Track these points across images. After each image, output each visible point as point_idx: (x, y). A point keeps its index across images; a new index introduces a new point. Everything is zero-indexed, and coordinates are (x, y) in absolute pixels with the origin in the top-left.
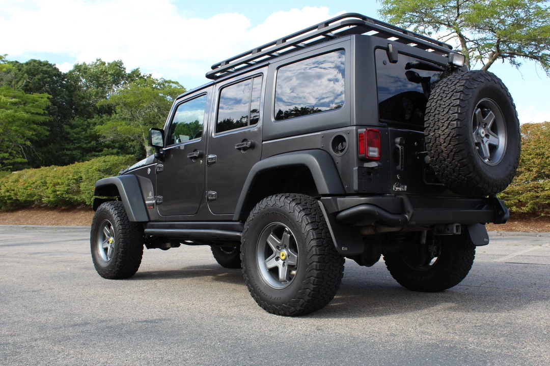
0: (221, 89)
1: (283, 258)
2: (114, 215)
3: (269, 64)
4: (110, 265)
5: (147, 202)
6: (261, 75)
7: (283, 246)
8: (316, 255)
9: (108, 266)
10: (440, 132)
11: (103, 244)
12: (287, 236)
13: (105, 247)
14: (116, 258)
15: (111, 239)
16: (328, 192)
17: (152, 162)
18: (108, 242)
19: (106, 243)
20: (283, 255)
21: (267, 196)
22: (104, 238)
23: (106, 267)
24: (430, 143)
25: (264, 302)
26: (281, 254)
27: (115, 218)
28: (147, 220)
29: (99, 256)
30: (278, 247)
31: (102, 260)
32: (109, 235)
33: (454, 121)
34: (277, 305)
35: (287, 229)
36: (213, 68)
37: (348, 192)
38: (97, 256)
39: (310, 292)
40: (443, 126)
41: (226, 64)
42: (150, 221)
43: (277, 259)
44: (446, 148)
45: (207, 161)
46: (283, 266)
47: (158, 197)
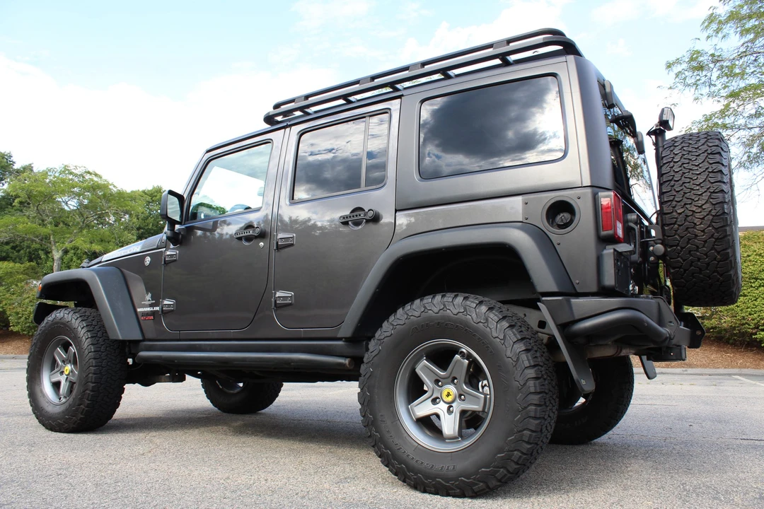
0: (302, 134)
1: (450, 399)
2: (79, 328)
3: (402, 95)
4: (67, 410)
5: (139, 310)
6: (386, 113)
7: (450, 379)
8: (535, 393)
9: (63, 412)
10: (694, 208)
11: (50, 375)
12: (463, 363)
13: (55, 379)
14: (81, 399)
15: (68, 368)
16: (554, 289)
17: (155, 247)
18: (62, 373)
19: (58, 374)
20: (448, 395)
21: (422, 296)
22: (54, 365)
23: (59, 413)
24: (674, 224)
25: (416, 474)
26: (445, 393)
27: (82, 333)
28: (141, 338)
29: (44, 395)
30: (437, 382)
31: (50, 402)
32: (63, 362)
33: (716, 193)
34: (447, 480)
35: (464, 350)
36: (277, 106)
37: (579, 290)
38: (39, 395)
39: (520, 457)
40: (699, 200)
41: (305, 100)
42: (144, 340)
43: (434, 401)
44: (703, 231)
45: (275, 242)
46: (449, 411)
47: (166, 302)
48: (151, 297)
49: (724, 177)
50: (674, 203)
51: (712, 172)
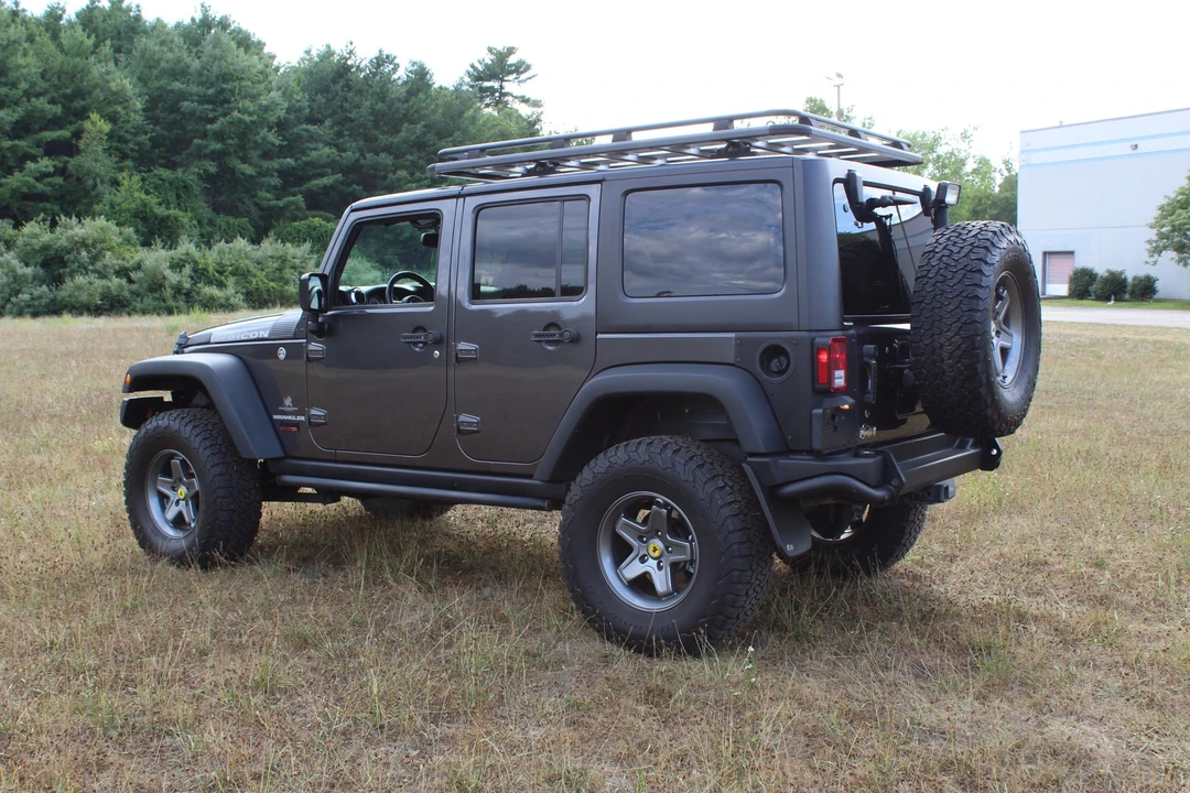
0: (479, 209)
3: (603, 180)
5: (276, 417)
6: (584, 201)
7: (653, 533)
10: (943, 340)
12: (661, 513)
16: (762, 450)
17: (291, 336)
20: (655, 550)
26: (651, 549)
28: (281, 454)
30: (640, 538)
37: (792, 448)
40: (948, 331)
42: (287, 456)
43: (643, 560)
44: (952, 367)
45: (454, 354)
46: (660, 568)
47: (314, 412)
48: (293, 402)
49: (984, 278)
50: (922, 331)
51: (970, 271)
